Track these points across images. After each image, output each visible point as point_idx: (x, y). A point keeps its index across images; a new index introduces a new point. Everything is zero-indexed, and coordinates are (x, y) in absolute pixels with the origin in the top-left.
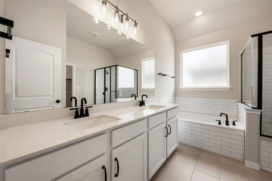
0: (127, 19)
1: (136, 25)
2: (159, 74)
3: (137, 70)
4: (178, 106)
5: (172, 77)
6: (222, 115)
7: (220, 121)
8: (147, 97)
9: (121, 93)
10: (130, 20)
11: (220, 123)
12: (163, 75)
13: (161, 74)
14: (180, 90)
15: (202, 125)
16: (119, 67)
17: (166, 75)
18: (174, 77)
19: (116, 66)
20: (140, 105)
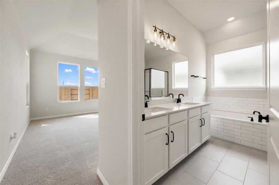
0: (169, 37)
1: (175, 40)
2: (192, 76)
3: (168, 72)
4: (210, 104)
5: (204, 78)
6: (255, 113)
7: (252, 118)
8: (183, 96)
9: (164, 92)
10: (171, 37)
11: (252, 120)
12: (195, 77)
13: (193, 76)
14: (212, 90)
15: (234, 121)
16: (152, 69)
17: (198, 77)
18: (206, 78)
19: (150, 69)
20: (178, 102)
